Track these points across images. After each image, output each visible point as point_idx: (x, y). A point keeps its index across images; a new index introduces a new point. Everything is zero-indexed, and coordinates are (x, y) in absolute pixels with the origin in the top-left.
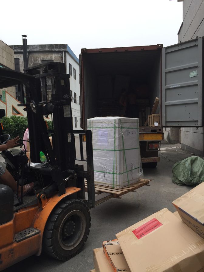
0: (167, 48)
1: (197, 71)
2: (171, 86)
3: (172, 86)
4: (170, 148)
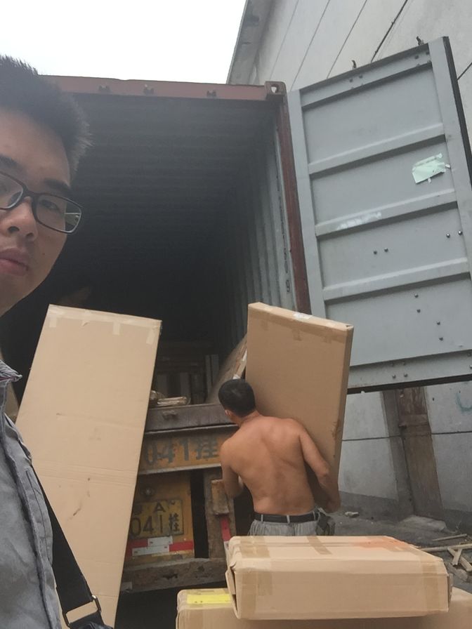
3: (342, 222)
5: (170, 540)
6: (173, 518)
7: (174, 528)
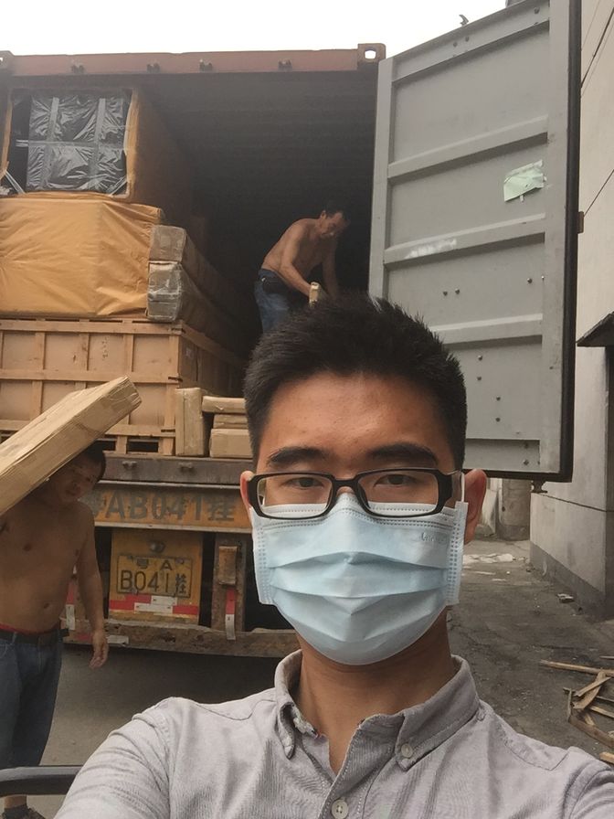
0: (401, 59)
1: (540, 163)
2: (409, 250)
3: (413, 248)
4: (488, 561)
5: (175, 601)
6: (181, 578)
7: (180, 589)
